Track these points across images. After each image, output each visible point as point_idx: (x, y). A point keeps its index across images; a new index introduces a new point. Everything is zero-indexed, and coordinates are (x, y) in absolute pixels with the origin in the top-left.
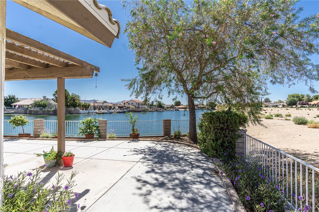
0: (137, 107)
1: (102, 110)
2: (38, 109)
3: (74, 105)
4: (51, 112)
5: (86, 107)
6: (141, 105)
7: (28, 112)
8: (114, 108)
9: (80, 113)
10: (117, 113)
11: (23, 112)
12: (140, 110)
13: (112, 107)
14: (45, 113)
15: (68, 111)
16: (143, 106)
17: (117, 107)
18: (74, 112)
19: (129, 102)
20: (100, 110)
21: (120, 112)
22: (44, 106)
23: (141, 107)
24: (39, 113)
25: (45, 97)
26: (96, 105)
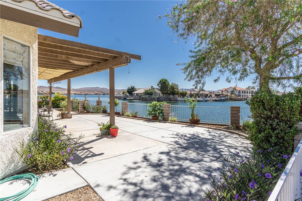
0: (238, 95)
1: (198, 97)
2: (147, 96)
3: (173, 93)
4: (156, 99)
5: (183, 95)
6: (243, 93)
7: (141, 99)
8: (211, 96)
9: (178, 101)
10: (213, 101)
11: (138, 99)
12: (240, 98)
13: (209, 95)
14: (152, 100)
15: (168, 98)
16: (245, 94)
17: (213, 95)
18: (173, 99)
19: (227, 90)
20: (196, 97)
21: (216, 101)
22: (151, 94)
23: (243, 95)
24: (148, 100)
25: (152, 87)
26: (192, 93)
